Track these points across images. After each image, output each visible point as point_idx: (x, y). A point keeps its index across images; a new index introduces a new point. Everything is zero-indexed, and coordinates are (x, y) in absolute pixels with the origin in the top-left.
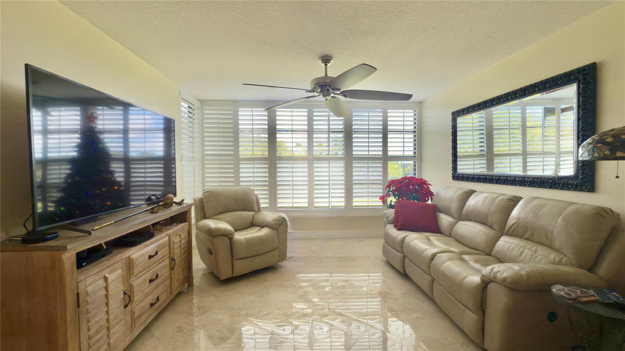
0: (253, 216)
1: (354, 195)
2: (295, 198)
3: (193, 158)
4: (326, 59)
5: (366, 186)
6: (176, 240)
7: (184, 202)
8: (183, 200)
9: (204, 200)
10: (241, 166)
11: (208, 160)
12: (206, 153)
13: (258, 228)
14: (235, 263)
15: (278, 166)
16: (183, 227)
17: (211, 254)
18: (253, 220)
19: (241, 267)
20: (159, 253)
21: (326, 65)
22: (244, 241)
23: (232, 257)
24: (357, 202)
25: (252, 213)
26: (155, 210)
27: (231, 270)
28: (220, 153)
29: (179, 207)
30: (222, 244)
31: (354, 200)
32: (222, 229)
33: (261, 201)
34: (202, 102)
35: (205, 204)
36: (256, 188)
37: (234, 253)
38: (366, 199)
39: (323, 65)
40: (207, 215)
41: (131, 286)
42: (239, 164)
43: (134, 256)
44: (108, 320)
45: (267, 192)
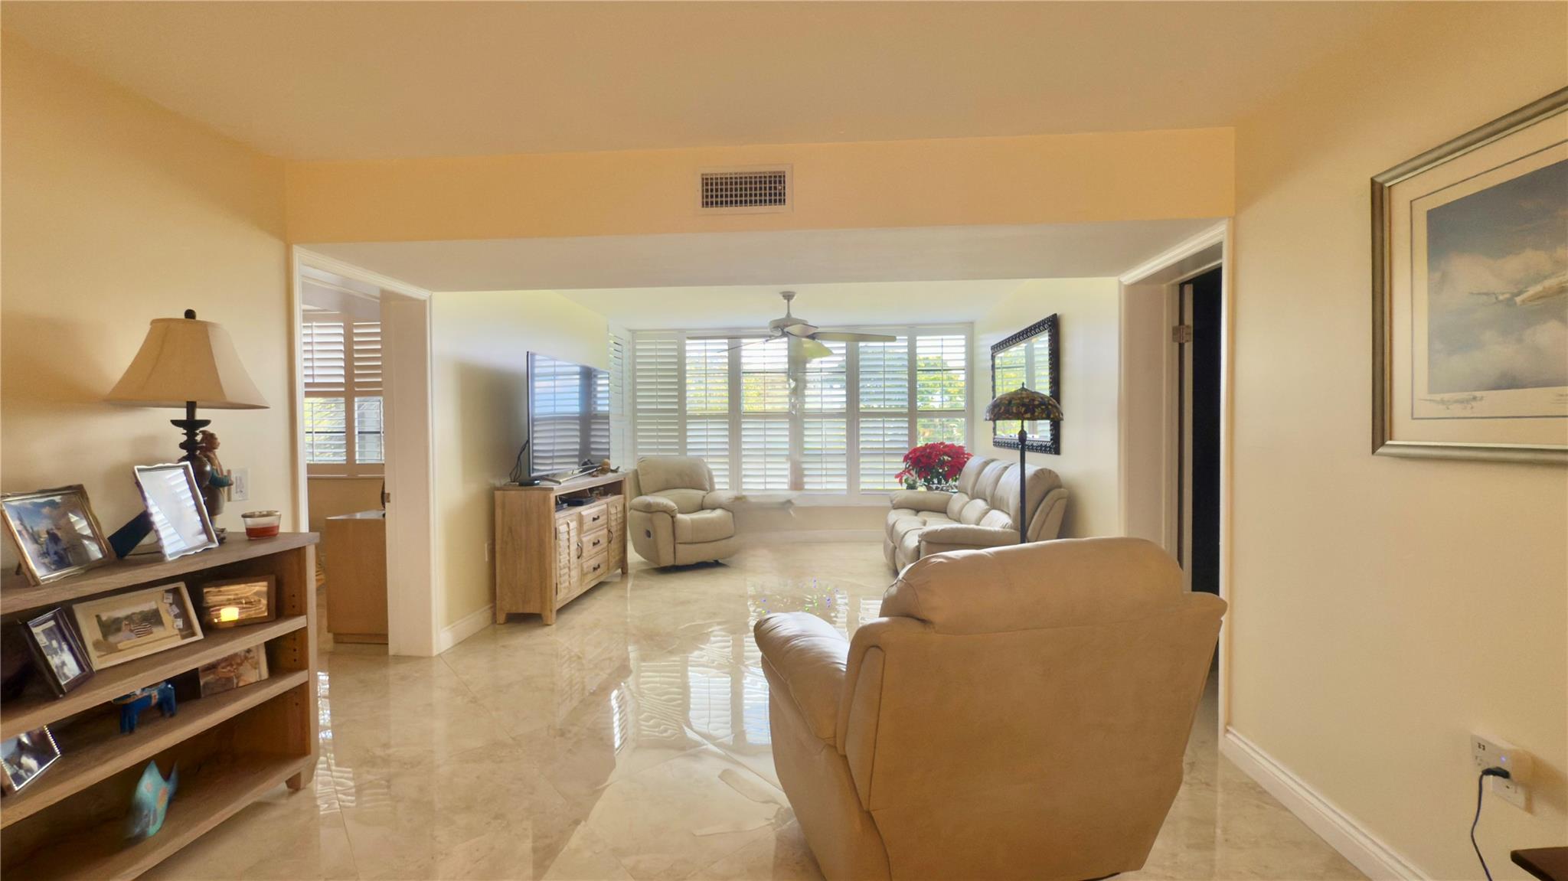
0: (704, 497)
1: (861, 472)
2: (769, 476)
3: (623, 415)
4: (788, 296)
5: (881, 459)
6: (613, 511)
7: (620, 470)
8: (618, 468)
9: (639, 472)
10: (688, 427)
11: (641, 418)
12: (639, 407)
13: (709, 511)
14: (680, 547)
15: (744, 426)
16: (619, 499)
17: (649, 536)
18: (703, 501)
19: (686, 555)
20: (601, 518)
21: (788, 301)
22: (690, 522)
23: (675, 540)
24: (867, 483)
25: (702, 493)
26: (595, 473)
27: (672, 555)
28: (659, 407)
29: (615, 474)
30: (662, 523)
31: (862, 479)
32: (663, 504)
33: (716, 480)
34: (633, 332)
35: (640, 477)
36: (710, 460)
37: (677, 535)
38: (881, 479)
39: (786, 301)
40: (643, 492)
41: (581, 542)
42: (686, 424)
43: (583, 513)
44: (569, 561)
45: (727, 467)
